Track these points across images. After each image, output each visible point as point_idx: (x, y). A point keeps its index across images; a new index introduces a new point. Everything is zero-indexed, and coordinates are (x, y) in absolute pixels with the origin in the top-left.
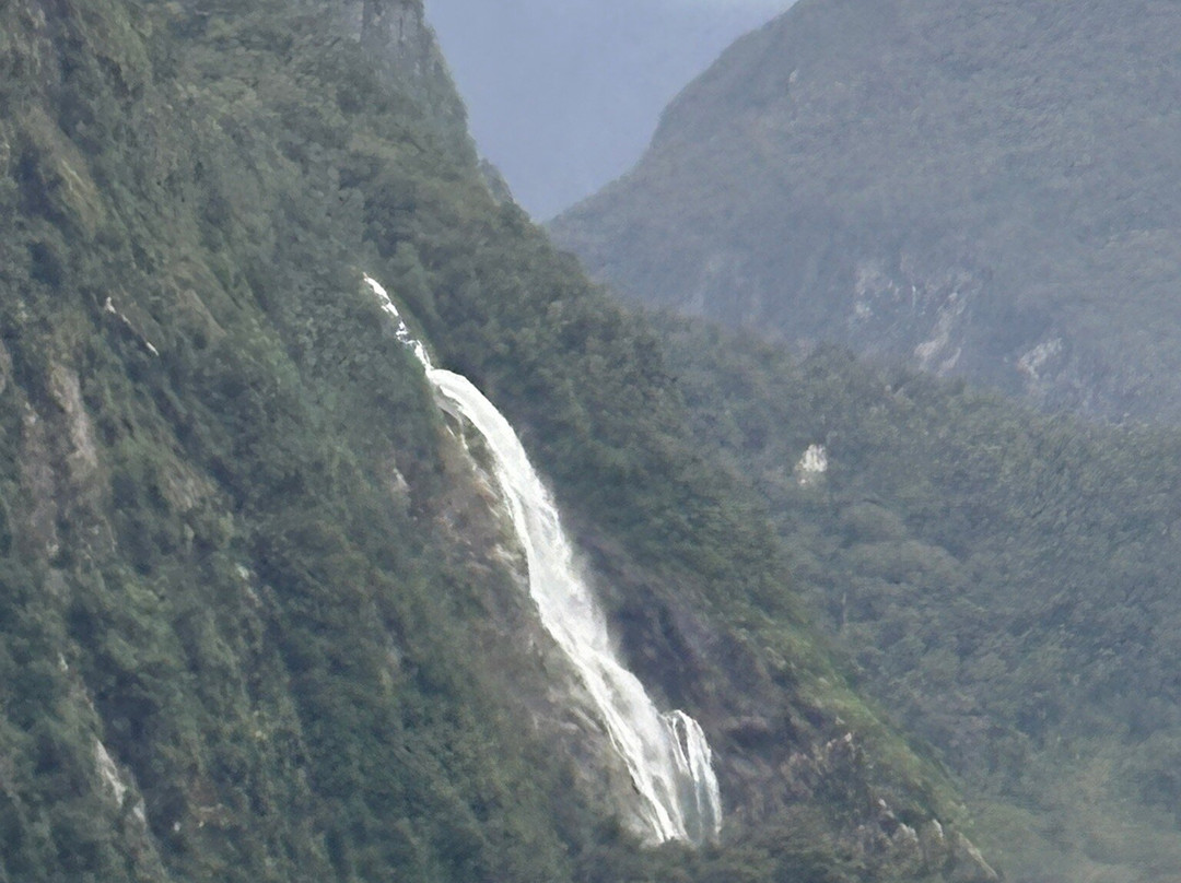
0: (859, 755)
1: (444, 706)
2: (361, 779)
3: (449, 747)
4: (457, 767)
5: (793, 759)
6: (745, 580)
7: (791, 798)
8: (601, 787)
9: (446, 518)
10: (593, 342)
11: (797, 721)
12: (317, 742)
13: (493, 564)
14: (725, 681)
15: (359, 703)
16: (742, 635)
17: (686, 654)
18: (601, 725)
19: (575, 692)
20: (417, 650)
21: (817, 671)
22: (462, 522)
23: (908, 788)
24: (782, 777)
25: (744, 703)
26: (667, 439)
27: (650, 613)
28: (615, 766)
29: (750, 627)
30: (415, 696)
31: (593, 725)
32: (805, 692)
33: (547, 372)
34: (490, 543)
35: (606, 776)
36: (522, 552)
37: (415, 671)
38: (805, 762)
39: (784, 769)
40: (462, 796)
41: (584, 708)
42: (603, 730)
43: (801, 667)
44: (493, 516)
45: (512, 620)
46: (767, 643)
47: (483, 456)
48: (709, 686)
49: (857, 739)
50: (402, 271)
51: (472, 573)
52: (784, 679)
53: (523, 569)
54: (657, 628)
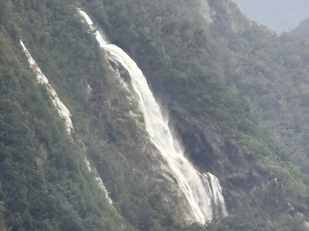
0: (280, 186)
1: (67, 173)
2: (28, 204)
3: (69, 189)
4: (72, 197)
5: (254, 188)
6: (235, 120)
7: (253, 204)
8: (173, 203)
9: (108, 101)
10: (177, 32)
11: (255, 174)
12: (9, 190)
13: (128, 118)
14: (227, 160)
15: (27, 173)
16: (234, 142)
17: (211, 150)
18: (175, 180)
19: (163, 167)
20: (55, 150)
21: (264, 154)
22: (115, 103)
23: (300, 198)
24: (250, 196)
25: (234, 169)
26: (204, 67)
27: (197, 135)
28: (179, 195)
29: (236, 138)
30: (53, 169)
31: (171, 180)
32: (259, 163)
33: (154, 44)
34: (127, 111)
35: (176, 199)
36: (141, 113)
37: (54, 159)
38: (259, 190)
39: (251, 193)
40: (75, 209)
41: (167, 173)
42: (176, 181)
43: (256, 153)
44: (129, 100)
45: (136, 140)
46: (244, 144)
47: (126, 77)
48: (220, 162)
49: (279, 180)
50: (94, 7)
51: (119, 122)
52: (249, 158)
53: (142, 120)
54: (200, 141)
